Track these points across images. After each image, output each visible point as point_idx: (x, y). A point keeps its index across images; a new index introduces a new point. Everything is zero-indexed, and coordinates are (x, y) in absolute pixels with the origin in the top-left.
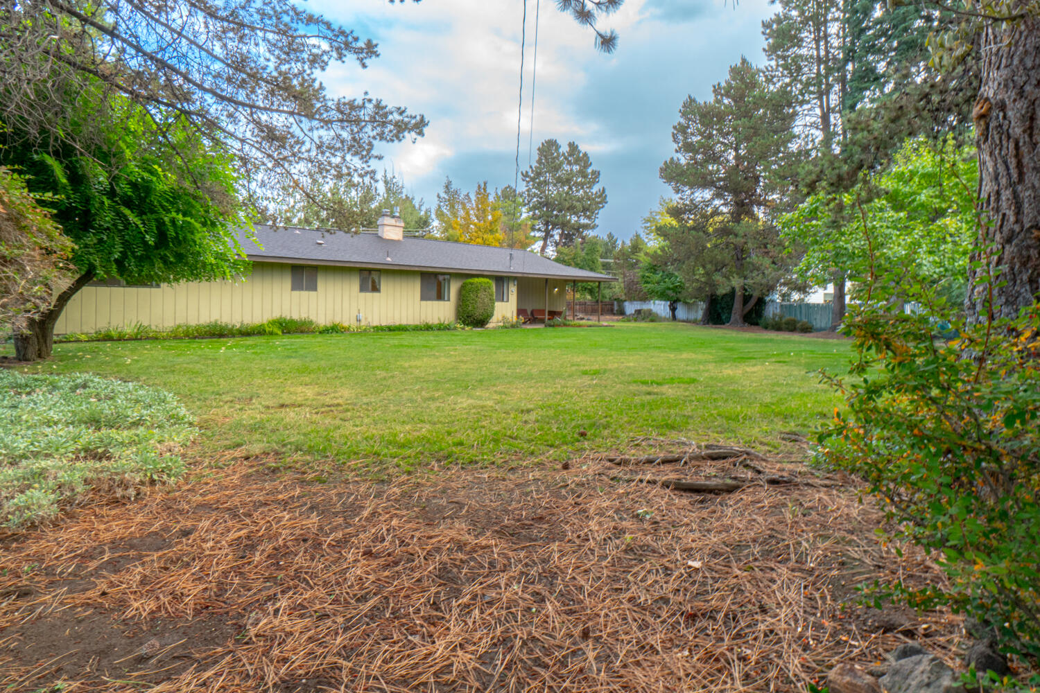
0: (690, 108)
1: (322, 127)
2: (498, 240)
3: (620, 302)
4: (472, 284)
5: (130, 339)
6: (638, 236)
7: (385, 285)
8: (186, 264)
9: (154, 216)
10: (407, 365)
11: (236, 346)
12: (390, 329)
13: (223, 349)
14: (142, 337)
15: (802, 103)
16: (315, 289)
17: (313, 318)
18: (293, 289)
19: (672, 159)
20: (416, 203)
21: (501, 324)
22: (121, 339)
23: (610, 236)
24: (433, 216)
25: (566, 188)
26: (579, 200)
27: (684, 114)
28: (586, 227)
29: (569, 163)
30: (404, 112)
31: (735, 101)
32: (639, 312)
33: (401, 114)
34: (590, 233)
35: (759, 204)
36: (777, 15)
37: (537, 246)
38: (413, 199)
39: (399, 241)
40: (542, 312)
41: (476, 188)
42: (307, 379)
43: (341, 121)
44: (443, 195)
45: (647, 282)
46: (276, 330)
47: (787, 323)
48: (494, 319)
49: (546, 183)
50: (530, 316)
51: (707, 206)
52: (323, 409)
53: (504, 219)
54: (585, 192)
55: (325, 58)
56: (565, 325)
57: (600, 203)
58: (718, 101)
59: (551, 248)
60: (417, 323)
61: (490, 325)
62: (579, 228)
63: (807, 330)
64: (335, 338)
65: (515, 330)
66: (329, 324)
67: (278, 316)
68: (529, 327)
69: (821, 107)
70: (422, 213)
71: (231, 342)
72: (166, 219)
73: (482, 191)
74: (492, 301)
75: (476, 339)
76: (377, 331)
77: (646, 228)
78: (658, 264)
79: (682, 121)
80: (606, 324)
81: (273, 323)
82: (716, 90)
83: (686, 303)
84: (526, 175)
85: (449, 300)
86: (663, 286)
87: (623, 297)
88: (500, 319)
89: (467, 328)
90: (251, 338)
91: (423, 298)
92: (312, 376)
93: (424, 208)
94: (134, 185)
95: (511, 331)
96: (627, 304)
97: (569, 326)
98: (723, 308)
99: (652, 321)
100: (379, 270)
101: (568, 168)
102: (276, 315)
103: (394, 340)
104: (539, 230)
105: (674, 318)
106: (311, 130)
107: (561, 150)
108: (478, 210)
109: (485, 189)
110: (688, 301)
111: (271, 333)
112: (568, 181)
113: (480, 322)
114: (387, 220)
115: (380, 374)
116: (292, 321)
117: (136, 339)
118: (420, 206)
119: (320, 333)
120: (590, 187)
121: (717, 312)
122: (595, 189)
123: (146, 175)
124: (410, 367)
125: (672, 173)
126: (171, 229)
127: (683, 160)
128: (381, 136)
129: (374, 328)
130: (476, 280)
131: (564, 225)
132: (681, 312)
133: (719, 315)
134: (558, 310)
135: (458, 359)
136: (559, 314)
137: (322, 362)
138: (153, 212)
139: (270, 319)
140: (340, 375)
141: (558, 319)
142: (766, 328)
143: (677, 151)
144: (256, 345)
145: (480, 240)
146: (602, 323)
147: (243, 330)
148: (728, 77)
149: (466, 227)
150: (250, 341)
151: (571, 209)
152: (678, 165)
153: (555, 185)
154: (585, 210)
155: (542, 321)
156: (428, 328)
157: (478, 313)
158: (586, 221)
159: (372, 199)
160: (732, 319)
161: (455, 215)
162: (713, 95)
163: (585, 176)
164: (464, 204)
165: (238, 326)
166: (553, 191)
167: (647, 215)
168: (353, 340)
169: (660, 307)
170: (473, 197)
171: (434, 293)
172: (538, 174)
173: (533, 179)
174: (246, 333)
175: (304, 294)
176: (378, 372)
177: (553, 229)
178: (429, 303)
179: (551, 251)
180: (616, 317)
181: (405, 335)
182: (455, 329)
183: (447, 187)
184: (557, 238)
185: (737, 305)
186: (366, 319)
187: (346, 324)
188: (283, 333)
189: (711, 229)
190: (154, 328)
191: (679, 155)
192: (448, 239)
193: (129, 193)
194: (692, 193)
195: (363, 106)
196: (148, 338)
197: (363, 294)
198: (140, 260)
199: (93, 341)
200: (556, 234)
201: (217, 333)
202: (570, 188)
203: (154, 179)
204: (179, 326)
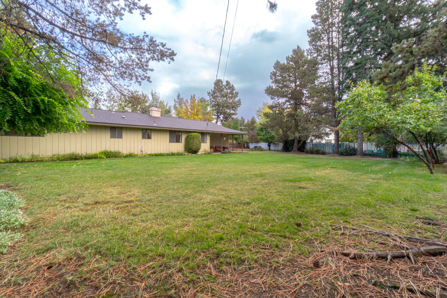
0: (277, 65)
1: (122, 52)
2: (200, 118)
3: (247, 143)
4: (191, 135)
5: (28, 161)
6: (253, 118)
7: (154, 136)
8: (53, 124)
9: (32, 98)
10: (166, 173)
11: (81, 164)
12: (156, 155)
13: (75, 166)
14: (34, 160)
15: (322, 64)
16: (121, 137)
17: (121, 150)
18: (111, 137)
19: (270, 86)
20: (165, 104)
21: (204, 153)
22: (23, 161)
23: (242, 118)
24: (172, 109)
25: (225, 99)
26: (230, 103)
27: (275, 68)
28: (233, 114)
29: (226, 89)
30: (165, 45)
31: (294, 63)
32: (256, 147)
33: (163, 46)
34: (235, 117)
35: (303, 104)
36: (313, 28)
37: (214, 121)
38: (164, 102)
39: (159, 117)
40: (220, 147)
41: (190, 97)
42: (115, 183)
43: (132, 49)
44: (176, 100)
45: (259, 135)
46: (103, 156)
47: (316, 151)
48: (201, 150)
49: (217, 96)
50: (215, 149)
51: (284, 105)
52: (122, 205)
53: (202, 110)
54: (233, 100)
55: (122, 12)
56: (229, 153)
57: (238, 105)
58: (288, 63)
59: (219, 122)
60: (168, 152)
61: (199, 153)
62: (230, 115)
63: (324, 153)
64: (131, 160)
65: (210, 155)
66: (128, 153)
67: (104, 150)
68: (215, 154)
69: (330, 65)
70: (168, 108)
71: (80, 162)
72: (39, 100)
73: (193, 98)
74: (200, 143)
75: (195, 159)
76: (150, 156)
77: (258, 114)
78: (264, 128)
79: (274, 70)
80: (245, 152)
81: (102, 153)
82: (287, 58)
83: (274, 144)
84: (209, 93)
85: (181, 142)
86: (266, 137)
87: (249, 142)
88: (203, 150)
89: (189, 154)
90: (91, 160)
91: (170, 141)
92: (118, 180)
93: (168, 106)
94: (19, 81)
95: (208, 155)
96: (250, 144)
97: (231, 153)
98: (290, 145)
99: (261, 151)
100: (151, 130)
101: (225, 91)
102: (103, 149)
103: (159, 160)
104: (215, 115)
105: (270, 149)
106: (116, 53)
107: (223, 84)
108: (191, 106)
109: (194, 98)
110: (275, 143)
111: (101, 158)
112: (226, 96)
113: (195, 152)
114: (154, 108)
115: (155, 178)
116: (111, 152)
117: (31, 161)
118: (167, 105)
119: (124, 157)
120: (235, 99)
121: (288, 147)
122: (237, 99)
123: (25, 75)
124: (169, 174)
125: (270, 92)
126: (42, 105)
127: (274, 86)
128: (153, 58)
129: (149, 155)
130: (193, 134)
131: (224, 113)
132: (272, 147)
133: (288, 148)
134: (226, 146)
135: (190, 169)
136: (227, 148)
137: (124, 172)
138: (31, 96)
139: (100, 151)
140: (133, 179)
141: (226, 150)
142: (307, 153)
143: (272, 83)
144: (92, 164)
145: (192, 118)
146: (243, 152)
147: (87, 156)
148: (292, 53)
149: (186, 113)
150: (90, 161)
151: (227, 107)
152: (272, 88)
153: (221, 97)
154: (233, 107)
155: (220, 151)
156: (173, 154)
157: (194, 148)
158: (233, 112)
159: (146, 102)
160: (294, 150)
161: (182, 108)
162: (286, 60)
163: (232, 94)
164: (185, 104)
165: (85, 154)
166: (220, 100)
167: (258, 109)
168: (139, 160)
169: (264, 145)
170: (189, 101)
171: (175, 140)
172: (214, 93)
173: (212, 95)
174: (88, 158)
175: (117, 140)
176: (153, 177)
177: (220, 115)
178: (173, 144)
179: (219, 123)
180: (246, 149)
181: (163, 158)
182: (184, 155)
183: (178, 96)
184: (222, 118)
185: (296, 144)
186: (145, 151)
187: (136, 153)
188: (106, 157)
189: (285, 114)
190: (41, 156)
191: (273, 85)
192: (179, 117)
193: (16, 85)
194: (278, 100)
195: (143, 40)
196: (37, 161)
197: (144, 140)
198: (25, 121)
199: (7, 163)
200: (221, 117)
201: (74, 158)
202: (227, 99)
203: (31, 78)
204: (54, 155)
